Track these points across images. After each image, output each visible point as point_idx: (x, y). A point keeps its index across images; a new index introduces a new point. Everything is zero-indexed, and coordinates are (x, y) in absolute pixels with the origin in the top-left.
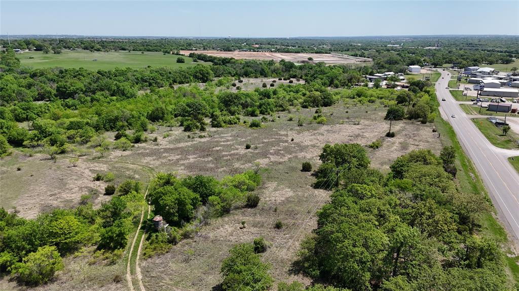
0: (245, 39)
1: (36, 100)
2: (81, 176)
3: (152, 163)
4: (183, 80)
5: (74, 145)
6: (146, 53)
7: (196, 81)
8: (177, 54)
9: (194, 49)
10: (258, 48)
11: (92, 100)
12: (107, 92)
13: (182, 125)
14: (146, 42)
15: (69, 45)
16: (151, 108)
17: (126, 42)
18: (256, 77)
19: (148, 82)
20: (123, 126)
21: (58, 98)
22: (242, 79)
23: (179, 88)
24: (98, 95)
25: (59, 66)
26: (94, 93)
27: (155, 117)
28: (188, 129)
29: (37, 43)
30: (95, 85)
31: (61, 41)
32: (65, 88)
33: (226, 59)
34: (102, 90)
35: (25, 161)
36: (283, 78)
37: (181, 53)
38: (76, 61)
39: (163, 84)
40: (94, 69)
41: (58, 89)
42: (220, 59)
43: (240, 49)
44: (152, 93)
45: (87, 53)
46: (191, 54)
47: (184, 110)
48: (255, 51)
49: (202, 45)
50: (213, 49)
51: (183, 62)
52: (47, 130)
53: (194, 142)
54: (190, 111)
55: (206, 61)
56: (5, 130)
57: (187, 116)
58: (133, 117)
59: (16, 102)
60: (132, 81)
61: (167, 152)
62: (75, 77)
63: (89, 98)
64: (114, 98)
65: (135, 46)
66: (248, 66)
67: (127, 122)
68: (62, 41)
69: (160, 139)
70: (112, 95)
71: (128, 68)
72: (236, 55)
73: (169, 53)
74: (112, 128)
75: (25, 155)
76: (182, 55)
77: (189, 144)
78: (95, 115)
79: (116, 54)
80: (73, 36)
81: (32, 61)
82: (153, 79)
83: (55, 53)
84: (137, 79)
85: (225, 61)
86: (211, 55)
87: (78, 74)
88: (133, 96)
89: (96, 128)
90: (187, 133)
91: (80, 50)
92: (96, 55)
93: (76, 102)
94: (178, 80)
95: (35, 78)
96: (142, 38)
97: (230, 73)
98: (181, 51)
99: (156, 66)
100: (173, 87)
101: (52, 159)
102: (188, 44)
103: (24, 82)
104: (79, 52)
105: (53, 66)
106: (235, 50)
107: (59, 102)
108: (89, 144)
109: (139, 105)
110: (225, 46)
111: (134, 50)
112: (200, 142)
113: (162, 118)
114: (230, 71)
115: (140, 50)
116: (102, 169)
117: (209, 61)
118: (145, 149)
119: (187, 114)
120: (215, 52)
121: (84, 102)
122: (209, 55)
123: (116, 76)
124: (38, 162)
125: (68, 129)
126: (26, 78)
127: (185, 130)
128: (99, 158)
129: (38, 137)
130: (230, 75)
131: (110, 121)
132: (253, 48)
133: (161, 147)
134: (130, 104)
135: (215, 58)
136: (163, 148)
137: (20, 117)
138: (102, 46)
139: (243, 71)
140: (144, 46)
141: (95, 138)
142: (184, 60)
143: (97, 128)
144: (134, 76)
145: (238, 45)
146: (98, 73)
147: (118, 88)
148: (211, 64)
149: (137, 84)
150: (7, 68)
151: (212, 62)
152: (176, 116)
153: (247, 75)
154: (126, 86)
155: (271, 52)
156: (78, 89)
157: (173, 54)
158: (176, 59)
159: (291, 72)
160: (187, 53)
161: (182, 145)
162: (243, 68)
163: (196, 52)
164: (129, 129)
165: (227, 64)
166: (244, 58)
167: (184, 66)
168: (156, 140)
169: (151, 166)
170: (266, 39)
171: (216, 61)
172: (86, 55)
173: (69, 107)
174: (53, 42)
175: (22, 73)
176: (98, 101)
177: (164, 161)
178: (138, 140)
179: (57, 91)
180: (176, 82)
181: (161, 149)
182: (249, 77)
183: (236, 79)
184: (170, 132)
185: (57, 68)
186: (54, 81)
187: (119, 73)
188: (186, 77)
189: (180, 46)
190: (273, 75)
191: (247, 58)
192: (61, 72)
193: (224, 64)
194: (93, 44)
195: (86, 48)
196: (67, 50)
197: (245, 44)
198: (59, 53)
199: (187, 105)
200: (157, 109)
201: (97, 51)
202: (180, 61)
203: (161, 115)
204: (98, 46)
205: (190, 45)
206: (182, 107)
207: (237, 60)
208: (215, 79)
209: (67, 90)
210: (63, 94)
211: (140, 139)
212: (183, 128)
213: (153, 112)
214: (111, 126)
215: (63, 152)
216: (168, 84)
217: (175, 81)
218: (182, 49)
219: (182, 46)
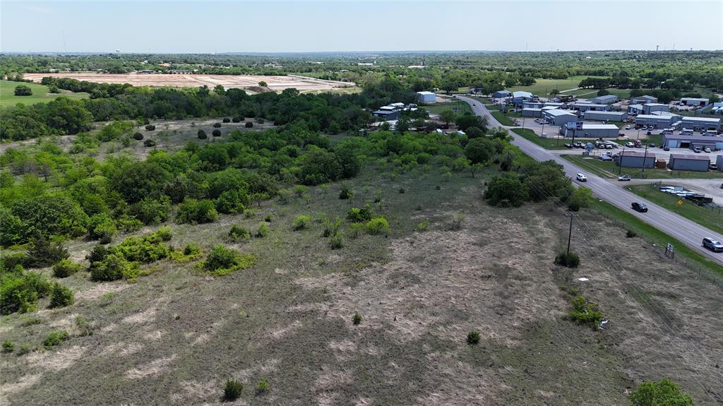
0: (145, 55)
8: (18, 80)
9: (52, 70)
10: (169, 68)
18: (179, 118)
22: (152, 123)
23: (10, 152)
33: (116, 86)
36: (231, 119)
37: (26, 78)
42: (103, 87)
43: (139, 69)
46: (44, 79)
48: (166, 73)
49: (67, 64)
50: (90, 70)
51: (28, 94)
55: (76, 91)
66: (161, 99)
72: (134, 80)
73: (1, 78)
76: (28, 81)
85: (113, 91)
86: (85, 80)
97: (126, 112)
102: (42, 63)
106: (129, 71)
110: (111, 65)
114: (126, 108)
117: (83, 90)
120: (94, 74)
122: (81, 80)
130: (126, 116)
132: (161, 68)
135: (94, 85)
139: (151, 107)
142: (30, 90)
145: (134, 63)
148: (86, 96)
151: (89, 92)
153: (161, 114)
155: (194, 73)
159: (243, 107)
160: (38, 78)
162: (152, 102)
163: (55, 76)
165: (119, 96)
166: (149, 84)
170: (178, 55)
171: (95, 90)
182: (166, 119)
183: (140, 125)
188: (29, 126)
189: (26, 66)
190: (211, 114)
191: (154, 85)
193: (112, 96)
197: (146, 61)
202: (21, 92)
205: (44, 63)
207: (137, 88)
208: (96, 125)
217: (4, 136)
218: (28, 72)
219: (29, 66)
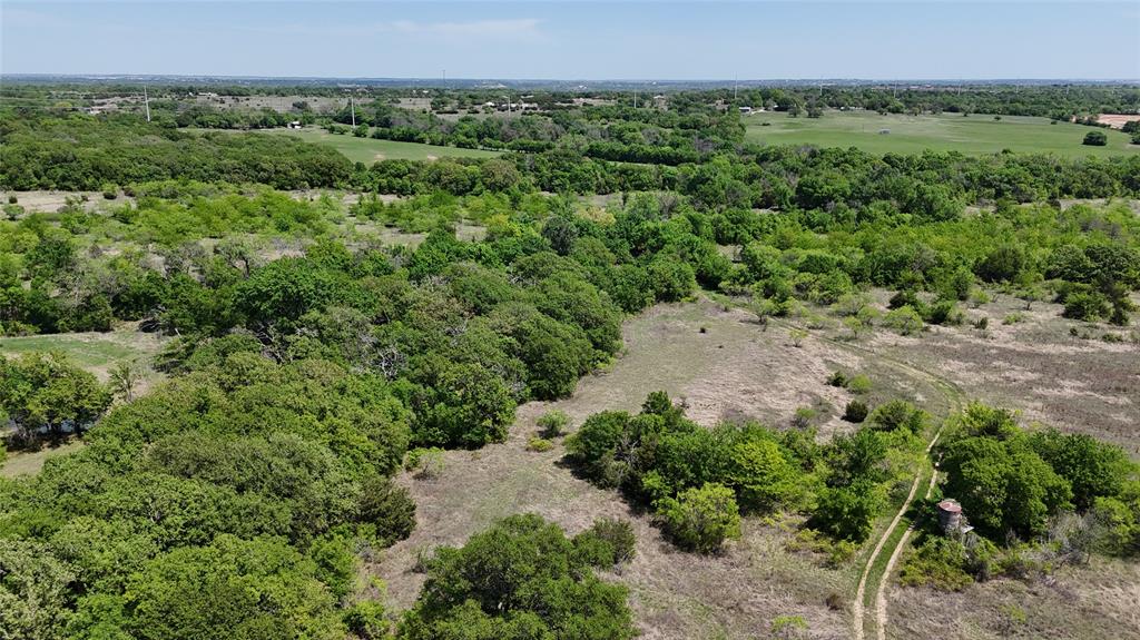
1: (758, 206)
2: (805, 369)
3: (961, 375)
4: (1091, 190)
5: (805, 303)
6: (1005, 118)
7: (1128, 194)
8: (1089, 123)
11: (860, 217)
12: (895, 202)
13: (1060, 300)
14: (1012, 93)
15: (841, 99)
16: (990, 249)
17: (962, 94)
19: (996, 187)
20: (913, 281)
21: (796, 205)
23: (1075, 207)
24: (874, 208)
25: (810, 142)
26: (867, 201)
27: (995, 272)
28: (1075, 312)
29: (783, 95)
30: (874, 185)
31: (826, 91)
32: (812, 187)
34: (885, 197)
35: (716, 318)
37: (1101, 121)
38: (847, 132)
39: (1032, 194)
40: (877, 151)
41: (799, 190)
44: (998, 215)
45: (870, 116)
46: (1129, 124)
47: (1076, 264)
51: (1102, 144)
52: (764, 265)
53: (1085, 349)
54: (1094, 269)
56: (696, 255)
57: (1081, 279)
58: (941, 264)
59: (724, 207)
60: (956, 182)
61: (1006, 359)
62: (836, 165)
63: (854, 212)
64: (908, 216)
65: (982, 102)
67: (924, 274)
68: (828, 91)
69: (994, 324)
70: (904, 210)
71: (955, 154)
73: (1067, 120)
74: (887, 282)
75: (718, 307)
76: (1104, 126)
77: (1071, 350)
78: (858, 249)
79: (935, 120)
80: (851, 81)
81: (766, 130)
82: (1009, 182)
83: (810, 116)
84: (970, 178)
87: (843, 161)
88: (951, 216)
89: (855, 275)
90: (1071, 324)
91: (859, 110)
92: (890, 121)
93: (828, 217)
94: (1078, 186)
95: (765, 163)
96: (1005, 84)
98: (1102, 116)
99: (1023, 151)
100: (1057, 205)
101: (761, 322)
103: (744, 170)
104: (858, 115)
105: (800, 143)
107: (797, 213)
108: (833, 308)
109: (961, 238)
111: (976, 112)
112: (1103, 352)
113: (1010, 277)
115: (993, 112)
116: (849, 364)
118: (952, 340)
119: (1082, 276)
121: (843, 219)
123: (921, 169)
124: (736, 323)
125: (801, 270)
126: (749, 162)
127: (1066, 315)
128: (848, 340)
129: (746, 277)
131: (889, 265)
133: (992, 343)
134: (940, 233)
136: (997, 348)
137: (723, 234)
138: (906, 102)
140: (1004, 102)
141: (849, 296)
142: (1105, 137)
143: (857, 277)
144: (963, 171)
146: (884, 160)
147: (921, 194)
149: (967, 191)
150: (723, 142)
152: (1049, 275)
154: (940, 193)
156: (836, 191)
157: (1078, 122)
158: (1084, 136)
160: (1118, 121)
161: (1049, 348)
164: (926, 290)
167: (1099, 155)
168: (983, 324)
169: (957, 382)
172: (868, 121)
173: (812, 227)
174: (810, 94)
175: (745, 152)
176: (871, 219)
177: (992, 377)
178: (939, 318)
179: (797, 192)
180: (1069, 193)
181: (993, 348)
184: (1025, 312)
185: (807, 146)
186: (797, 172)
187: (930, 163)
188: (1099, 182)
189: (1103, 103)
192: (813, 154)
194: (888, 98)
195: (871, 107)
196: (834, 110)
198: (816, 116)
199: (1087, 254)
200: (1004, 254)
201: (893, 112)
202: (1092, 141)
203: (1010, 269)
204: (898, 103)
206: (1070, 257)
209: (815, 192)
210: (808, 199)
211: (945, 316)
212: (1061, 308)
213: (991, 258)
214: (886, 277)
215: (782, 314)
216: (1046, 195)
217: (1066, 191)
218: (1105, 112)
219: (1108, 103)
